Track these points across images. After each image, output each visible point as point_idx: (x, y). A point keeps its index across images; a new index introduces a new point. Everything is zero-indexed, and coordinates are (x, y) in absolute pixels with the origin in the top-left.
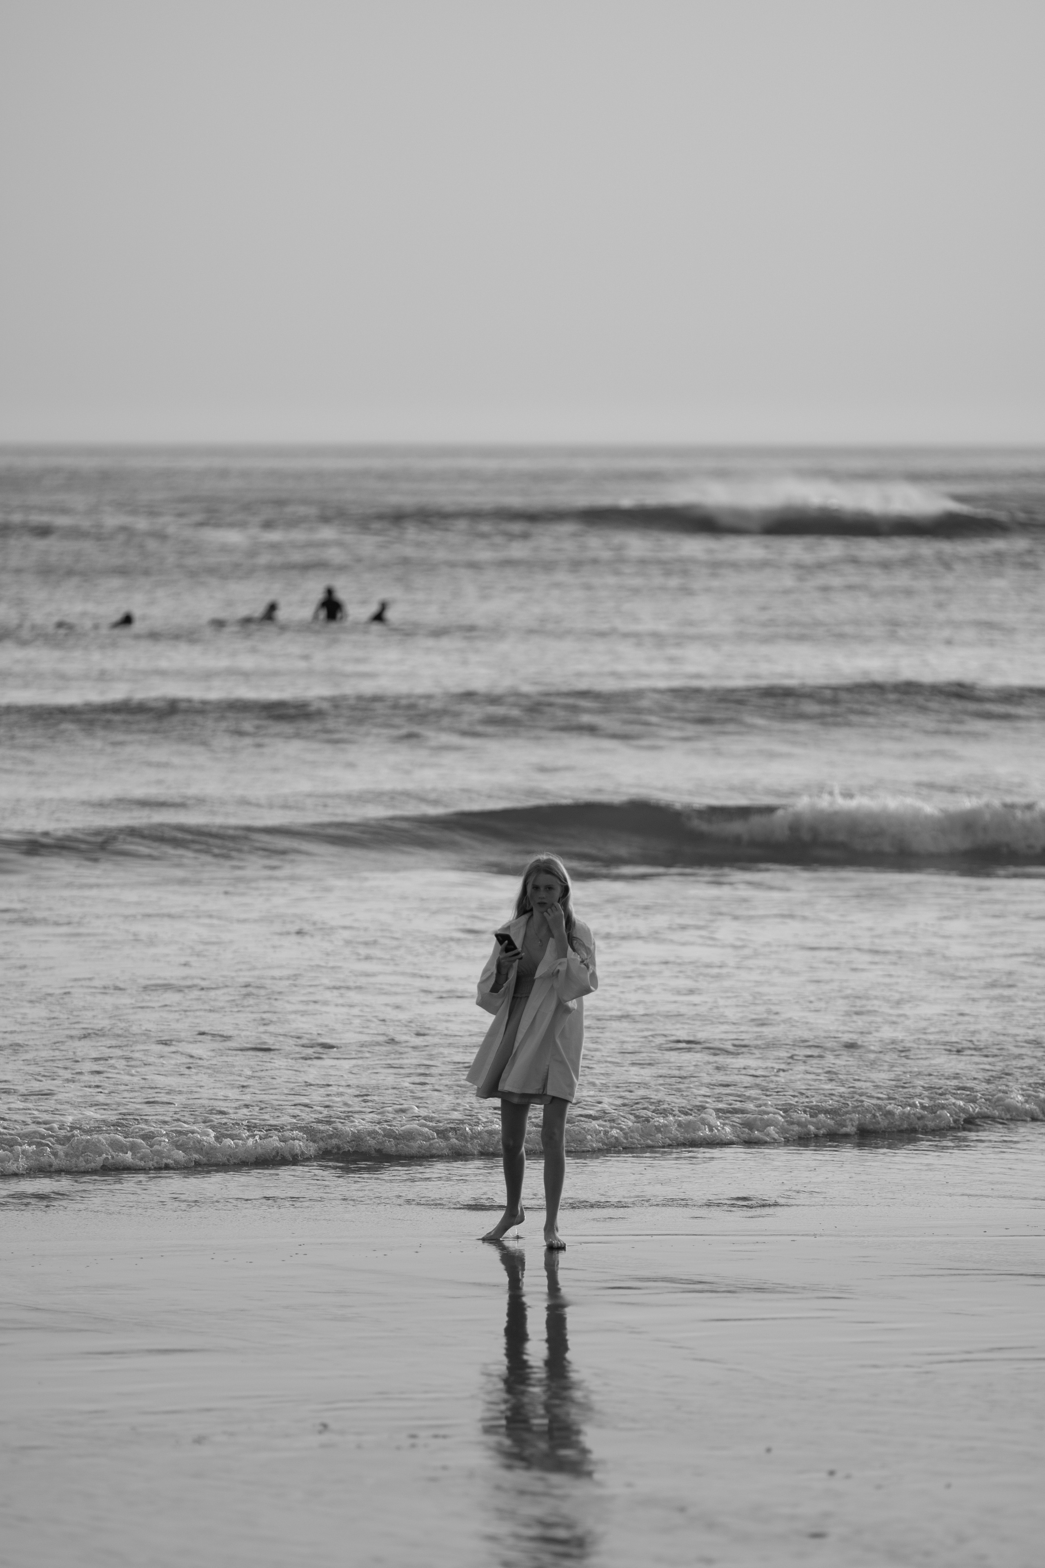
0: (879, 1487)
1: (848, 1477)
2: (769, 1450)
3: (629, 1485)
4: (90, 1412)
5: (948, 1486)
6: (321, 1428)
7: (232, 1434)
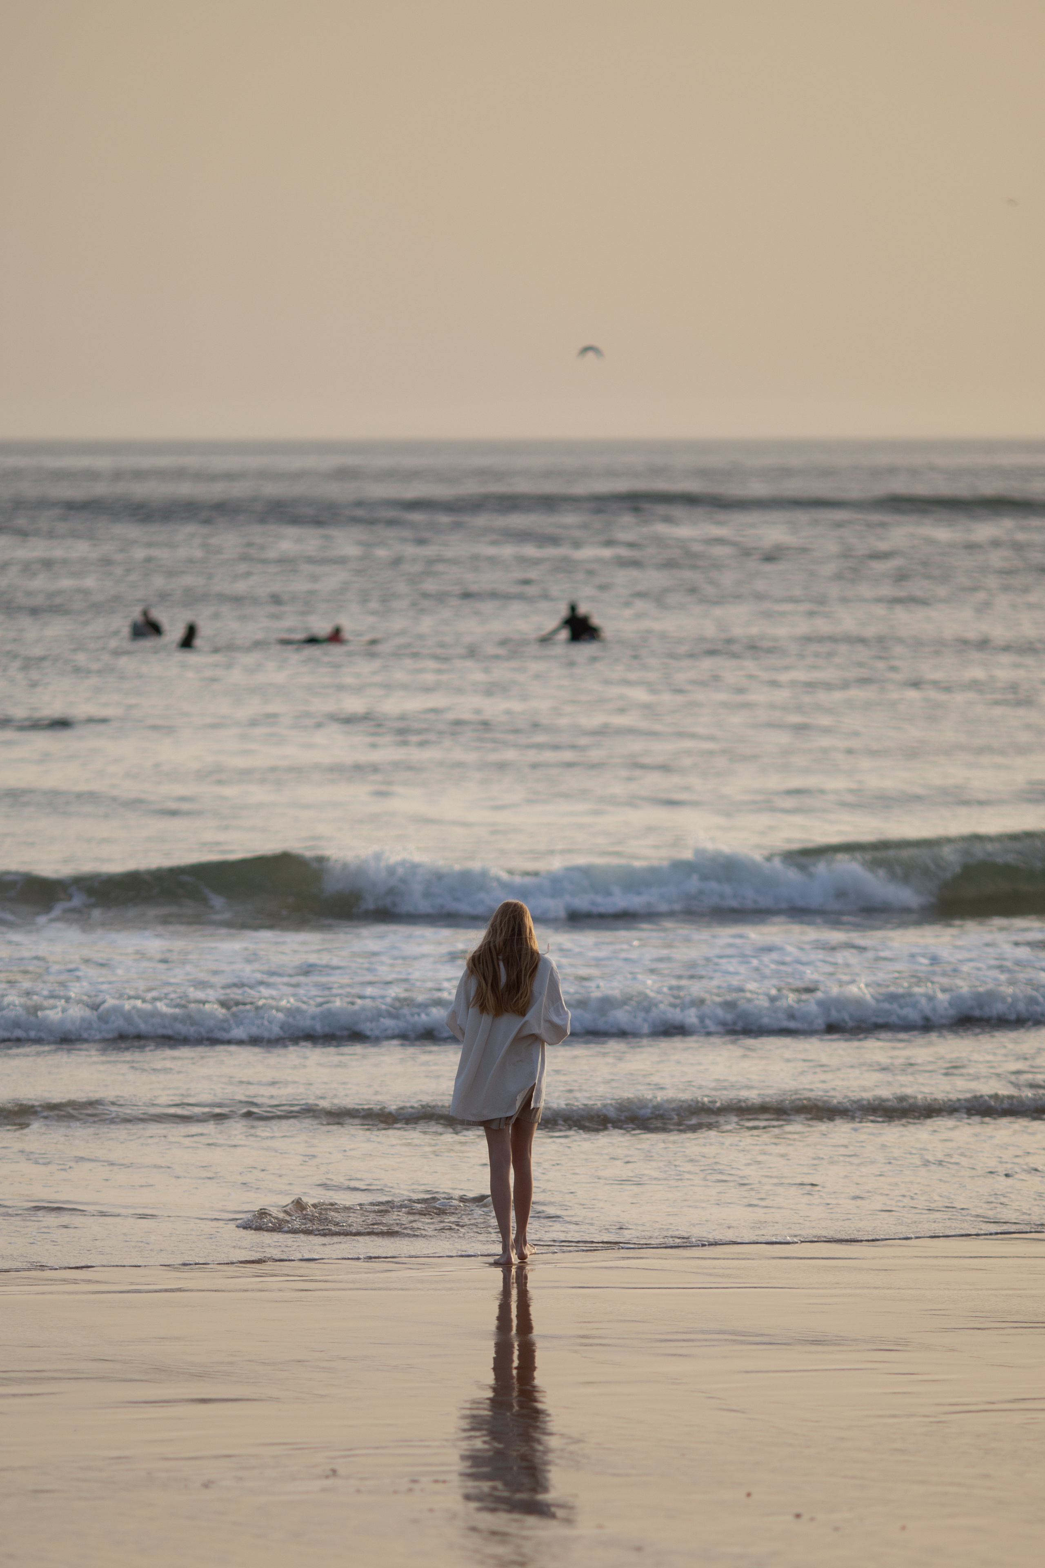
0: (836, 1529)
1: (812, 1519)
2: (749, 1495)
3: (600, 1527)
4: (112, 1458)
5: (903, 1528)
6: (331, 1473)
7: (240, 1479)
